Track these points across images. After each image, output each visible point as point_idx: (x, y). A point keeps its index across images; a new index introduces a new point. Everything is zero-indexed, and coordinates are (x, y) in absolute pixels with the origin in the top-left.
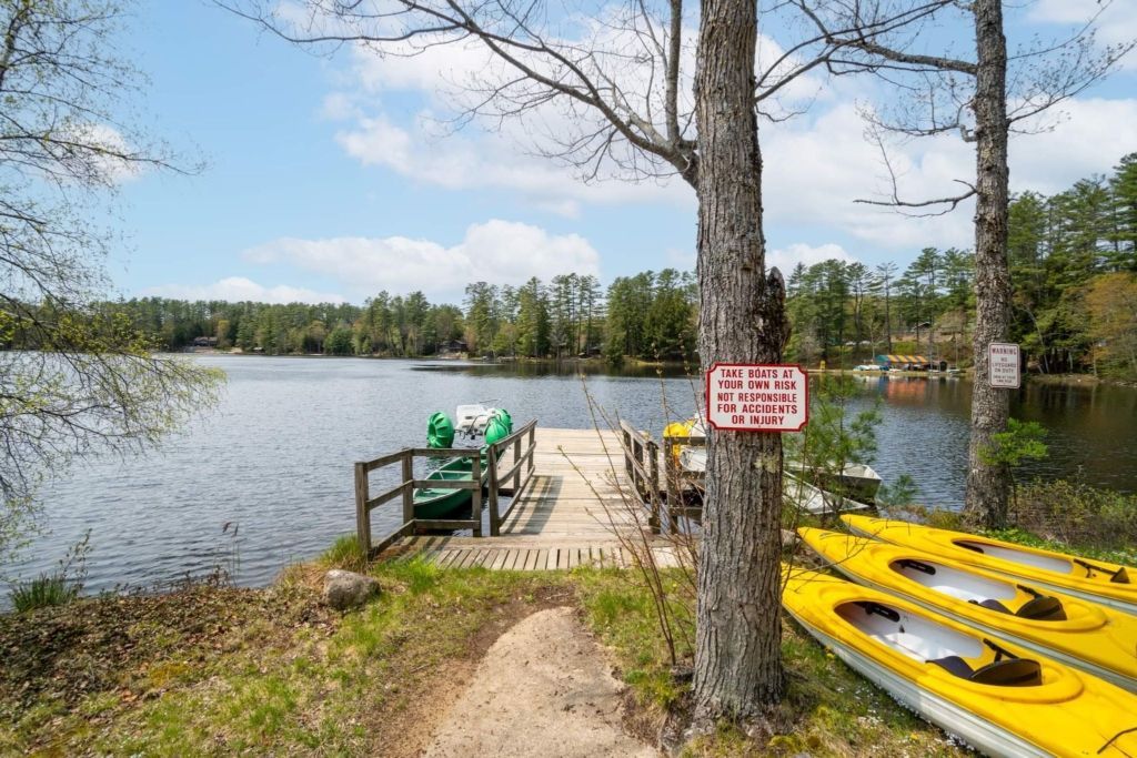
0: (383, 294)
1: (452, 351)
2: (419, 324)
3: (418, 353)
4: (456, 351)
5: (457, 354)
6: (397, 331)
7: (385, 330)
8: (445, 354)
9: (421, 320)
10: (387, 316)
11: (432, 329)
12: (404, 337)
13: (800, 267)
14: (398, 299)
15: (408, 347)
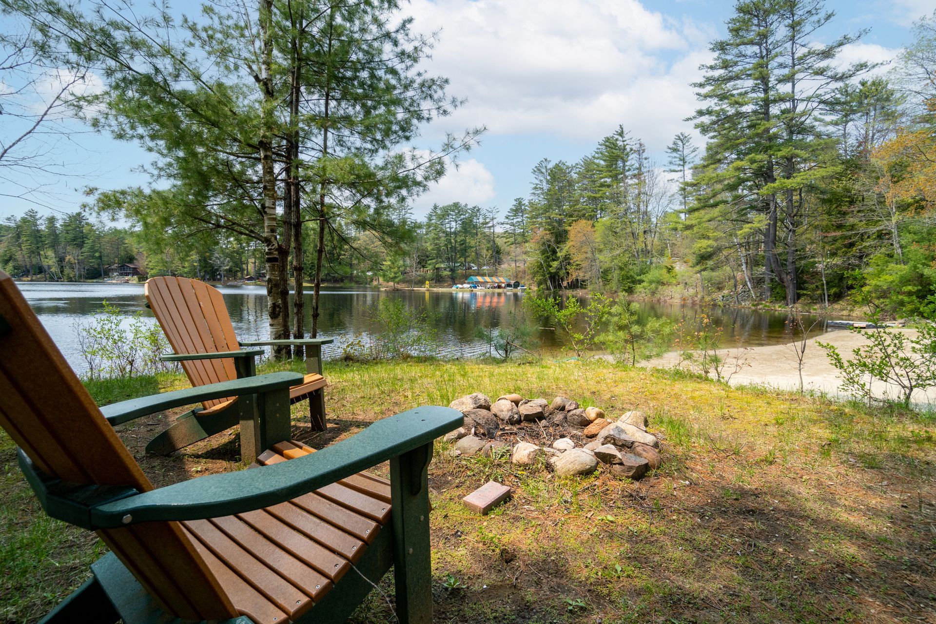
0: (32, 214)
1: (122, 274)
2: (81, 245)
3: (80, 277)
4: (127, 274)
5: (127, 278)
6: (50, 253)
7: (35, 252)
8: (113, 278)
9: (83, 242)
10: (37, 236)
11: (96, 251)
12: (61, 260)
13: (435, 207)
14: (52, 220)
15: (67, 271)
